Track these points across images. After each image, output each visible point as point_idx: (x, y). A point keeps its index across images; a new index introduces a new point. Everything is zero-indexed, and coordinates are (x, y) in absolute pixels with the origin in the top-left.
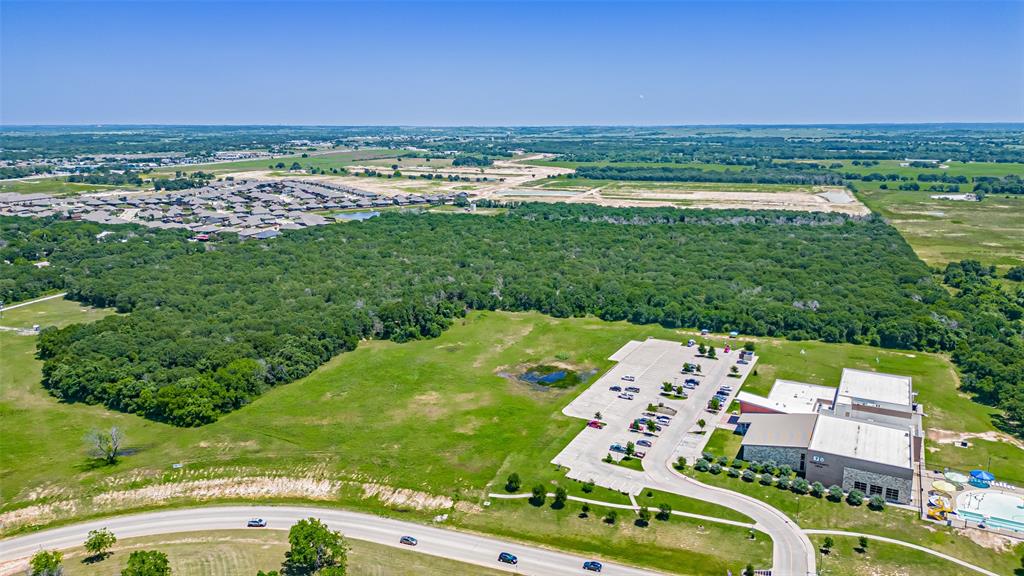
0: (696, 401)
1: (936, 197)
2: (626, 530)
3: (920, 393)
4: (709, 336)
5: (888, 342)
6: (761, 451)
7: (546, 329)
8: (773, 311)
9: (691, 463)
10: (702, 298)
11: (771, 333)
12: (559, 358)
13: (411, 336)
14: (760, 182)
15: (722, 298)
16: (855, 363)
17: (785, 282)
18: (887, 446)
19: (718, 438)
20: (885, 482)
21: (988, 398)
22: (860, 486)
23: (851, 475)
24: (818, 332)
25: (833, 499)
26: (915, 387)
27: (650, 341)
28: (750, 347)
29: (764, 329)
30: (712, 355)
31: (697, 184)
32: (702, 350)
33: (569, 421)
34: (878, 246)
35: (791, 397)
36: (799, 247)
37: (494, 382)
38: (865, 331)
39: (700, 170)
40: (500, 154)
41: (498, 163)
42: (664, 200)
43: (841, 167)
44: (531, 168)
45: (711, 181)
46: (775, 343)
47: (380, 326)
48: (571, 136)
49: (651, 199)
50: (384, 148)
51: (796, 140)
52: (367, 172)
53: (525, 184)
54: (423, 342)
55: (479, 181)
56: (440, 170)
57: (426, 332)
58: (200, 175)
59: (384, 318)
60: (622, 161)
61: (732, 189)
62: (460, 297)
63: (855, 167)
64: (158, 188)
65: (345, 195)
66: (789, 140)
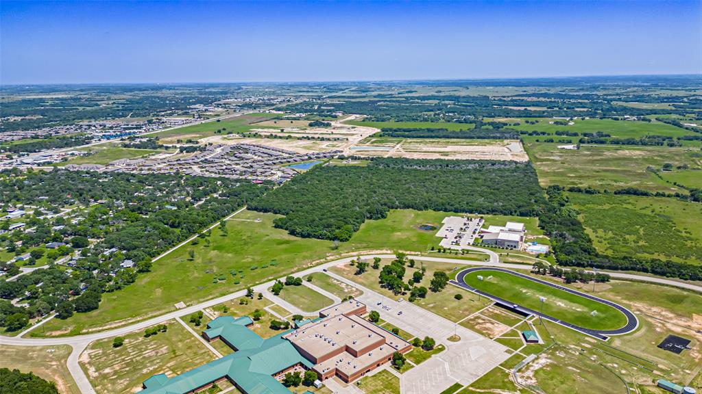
0: (469, 232)
1: (559, 147)
3: (526, 227)
4: (469, 215)
5: (522, 214)
6: (487, 240)
7: (418, 215)
8: (488, 207)
9: (471, 244)
10: (465, 203)
11: (488, 213)
12: (427, 223)
13: (379, 218)
14: (478, 138)
15: (472, 202)
16: (511, 221)
17: (491, 196)
18: (516, 237)
19: (476, 239)
20: (514, 244)
21: (543, 228)
22: (509, 246)
23: (506, 244)
24: (502, 213)
25: (503, 248)
26: (524, 226)
27: (452, 217)
28: (482, 218)
29: (485, 211)
30: (471, 220)
31: (447, 140)
32: (468, 219)
33: (438, 238)
34: (526, 179)
35: (493, 229)
36: (497, 180)
37: (412, 229)
38: (516, 212)
39: (447, 130)
40: (329, 116)
41: (333, 123)
42: (435, 152)
43: (519, 124)
44: (355, 128)
45: (454, 138)
46: (489, 216)
47: (369, 216)
48: (358, 95)
49: (428, 152)
50: (257, 111)
51: (496, 99)
52: (272, 135)
53: (360, 142)
54: (383, 220)
55: (335, 140)
56: (307, 131)
57: (383, 217)
58: (190, 141)
59: (370, 213)
60: (402, 121)
61: (465, 143)
62: (385, 204)
63: (526, 124)
64: (181, 151)
65: (280, 153)
66: (492, 99)
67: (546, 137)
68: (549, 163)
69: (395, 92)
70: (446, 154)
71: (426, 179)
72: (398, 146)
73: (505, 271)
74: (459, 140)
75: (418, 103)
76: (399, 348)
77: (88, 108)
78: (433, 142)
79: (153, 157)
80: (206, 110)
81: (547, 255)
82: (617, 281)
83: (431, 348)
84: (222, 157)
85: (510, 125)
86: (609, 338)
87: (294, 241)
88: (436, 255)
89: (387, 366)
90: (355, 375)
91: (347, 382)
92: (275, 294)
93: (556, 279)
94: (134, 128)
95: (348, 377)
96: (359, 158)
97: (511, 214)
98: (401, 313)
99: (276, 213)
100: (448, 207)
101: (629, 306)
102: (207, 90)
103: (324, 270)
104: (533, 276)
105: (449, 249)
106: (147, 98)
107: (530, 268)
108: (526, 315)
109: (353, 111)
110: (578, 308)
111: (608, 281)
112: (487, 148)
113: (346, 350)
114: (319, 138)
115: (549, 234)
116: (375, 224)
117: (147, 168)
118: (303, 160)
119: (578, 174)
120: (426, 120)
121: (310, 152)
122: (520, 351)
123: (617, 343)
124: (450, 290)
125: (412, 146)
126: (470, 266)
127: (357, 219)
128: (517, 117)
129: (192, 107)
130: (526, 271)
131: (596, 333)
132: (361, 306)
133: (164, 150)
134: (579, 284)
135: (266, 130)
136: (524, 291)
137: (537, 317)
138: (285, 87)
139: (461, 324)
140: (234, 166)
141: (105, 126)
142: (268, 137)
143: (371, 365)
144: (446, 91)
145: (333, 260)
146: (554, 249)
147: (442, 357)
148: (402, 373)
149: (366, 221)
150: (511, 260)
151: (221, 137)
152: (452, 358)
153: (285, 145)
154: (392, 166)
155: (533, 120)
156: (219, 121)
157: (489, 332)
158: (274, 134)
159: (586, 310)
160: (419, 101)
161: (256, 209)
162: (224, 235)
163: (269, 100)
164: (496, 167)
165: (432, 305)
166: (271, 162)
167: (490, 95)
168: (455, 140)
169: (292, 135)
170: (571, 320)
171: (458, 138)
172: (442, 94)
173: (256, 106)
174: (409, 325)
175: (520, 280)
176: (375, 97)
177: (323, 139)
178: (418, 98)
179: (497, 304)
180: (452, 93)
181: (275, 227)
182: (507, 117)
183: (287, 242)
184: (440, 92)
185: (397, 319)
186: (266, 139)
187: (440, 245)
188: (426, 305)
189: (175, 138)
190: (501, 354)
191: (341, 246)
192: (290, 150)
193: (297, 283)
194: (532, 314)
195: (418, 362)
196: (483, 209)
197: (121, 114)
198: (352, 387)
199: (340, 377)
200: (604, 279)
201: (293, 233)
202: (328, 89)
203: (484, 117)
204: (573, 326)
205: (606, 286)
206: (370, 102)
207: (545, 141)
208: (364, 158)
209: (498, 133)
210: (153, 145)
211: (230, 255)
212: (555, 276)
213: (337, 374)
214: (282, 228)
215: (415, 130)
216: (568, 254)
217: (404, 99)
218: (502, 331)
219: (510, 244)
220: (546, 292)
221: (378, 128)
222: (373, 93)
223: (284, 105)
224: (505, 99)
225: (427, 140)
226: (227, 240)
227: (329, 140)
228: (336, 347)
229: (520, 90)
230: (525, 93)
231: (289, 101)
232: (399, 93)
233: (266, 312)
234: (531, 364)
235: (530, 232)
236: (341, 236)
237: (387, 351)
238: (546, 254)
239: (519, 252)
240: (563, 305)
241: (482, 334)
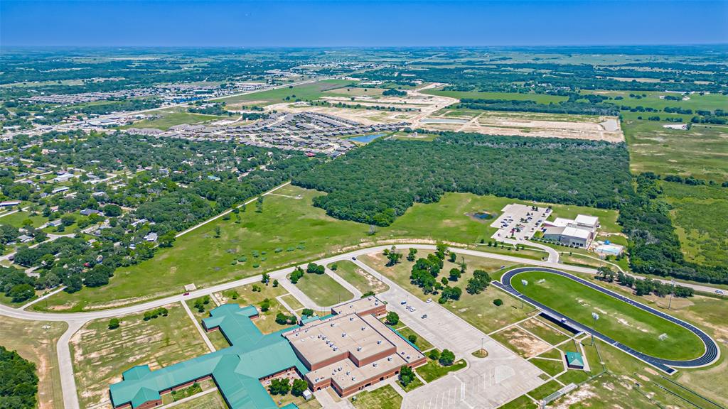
0: (531, 224)
1: (665, 126)
2: (513, 252)
3: (601, 222)
4: (536, 203)
5: (599, 206)
6: (549, 235)
7: (476, 200)
8: (560, 195)
9: (529, 238)
10: (534, 188)
11: (558, 202)
12: (484, 210)
13: (430, 202)
14: (570, 112)
15: (542, 189)
16: (585, 213)
17: (567, 182)
18: (584, 234)
19: (538, 233)
20: (580, 242)
21: (622, 224)
22: (574, 243)
23: (572, 241)
24: (575, 202)
25: (567, 246)
26: (599, 220)
27: (515, 205)
28: (550, 207)
29: (556, 200)
30: (537, 210)
31: (533, 114)
32: (533, 208)
33: (493, 228)
34: (614, 163)
35: (559, 222)
36: (578, 164)
37: (465, 217)
38: (592, 202)
39: (535, 103)
40: (407, 83)
41: (409, 92)
42: (515, 128)
43: (621, 98)
44: (431, 97)
45: (541, 112)
46: (560, 206)
47: (419, 198)
48: (445, 61)
49: (508, 127)
50: (332, 78)
51: (601, 68)
52: (340, 104)
53: (434, 114)
54: (434, 204)
55: (406, 111)
56: (379, 101)
57: (435, 200)
58: (255, 108)
59: (420, 195)
60: (486, 91)
61: (552, 119)
62: (440, 186)
63: (631, 99)
64: (244, 118)
65: (344, 124)
66: (597, 68)
67: (652, 114)
68: (648, 145)
69: (486, 59)
70: (527, 130)
71: (496, 159)
72: (475, 120)
73: (562, 274)
74: (546, 114)
75: (510, 71)
76: (410, 361)
77: (169, 71)
78: (515, 116)
79: (215, 124)
80: (282, 76)
81: (618, 258)
82: (703, 297)
83: (450, 362)
84: (283, 126)
85: (611, 99)
86: (676, 371)
87: (330, 222)
88: (485, 249)
89: (393, 381)
90: (351, 389)
91: (341, 396)
92: (292, 282)
93: (625, 288)
94: (205, 93)
95: (342, 390)
96: (427, 132)
97: (586, 205)
98: (425, 316)
99: (320, 190)
100: (512, 193)
101: (711, 331)
102: (289, 55)
103: (353, 258)
104: (596, 283)
105: (502, 243)
106: (227, 62)
107: (594, 272)
108: (575, 332)
109: (435, 79)
110: (643, 328)
111: (690, 296)
112: (579, 125)
113: (349, 357)
114: (389, 108)
115: (627, 232)
116: (424, 209)
117: (204, 134)
118: (365, 132)
119: (681, 160)
120: (514, 91)
121: (375, 123)
122: (557, 378)
123: (685, 379)
124: (491, 293)
125: (491, 120)
126: (522, 265)
127: (404, 201)
128: (622, 90)
129: (268, 72)
130: (588, 275)
131: (659, 363)
132: (381, 304)
133: (227, 116)
134: (653, 297)
135: (336, 98)
136: (580, 301)
137: (589, 335)
138: (369, 52)
139: (493, 336)
140: (292, 136)
141: (179, 90)
142: (336, 106)
143: (372, 379)
144: (545, 59)
145: (366, 247)
146: (630, 250)
147: (461, 376)
148: (407, 392)
149: (415, 204)
150: (573, 260)
151: (287, 104)
152: (472, 378)
153: (351, 115)
154: (461, 142)
155: (640, 93)
156: (291, 87)
157: (525, 350)
158: (343, 103)
159: (654, 331)
160: (512, 69)
161: (299, 184)
162: (259, 212)
163: (349, 66)
164: (581, 148)
165: (464, 310)
166: (331, 133)
167: (595, 64)
168: (542, 115)
169: (361, 104)
170: (631, 344)
171: (546, 112)
172: (539, 62)
173: (335, 72)
174: (432, 332)
175: (578, 287)
176: (463, 64)
177: (393, 110)
178: (511, 66)
179: (543, 315)
180: (551, 61)
181: (315, 206)
182: (609, 90)
183: (322, 223)
184: (538, 59)
185: (420, 323)
186: (334, 108)
187: (492, 237)
188: (457, 309)
189: (240, 105)
190: (533, 378)
191: (378, 232)
192: (357, 120)
193: (320, 271)
194: (583, 331)
195: (429, 379)
196: (554, 197)
197: (198, 77)
198: (345, 403)
199: (335, 389)
200: (685, 293)
201: (330, 213)
202: (414, 55)
203: (581, 89)
204: (632, 352)
205: (687, 302)
206: (458, 69)
207: (649, 119)
208: (432, 132)
209: (595, 108)
210: (218, 111)
211: (258, 234)
212: (623, 284)
213: (332, 385)
214: (320, 207)
215: (499, 101)
216: (645, 259)
217: (495, 67)
218: (541, 350)
219: (576, 241)
220: (607, 305)
221: (458, 99)
222: (463, 60)
223: (363, 72)
224: (612, 68)
225: (510, 113)
226: (260, 217)
227: (399, 110)
228: (337, 353)
229: (632, 59)
230: (638, 62)
231: (369, 67)
232: (491, 60)
233: (277, 302)
234: (567, 395)
235: (605, 227)
236: (381, 221)
237: (395, 362)
238: (618, 256)
239: (585, 252)
240: (625, 323)
241: (516, 351)
